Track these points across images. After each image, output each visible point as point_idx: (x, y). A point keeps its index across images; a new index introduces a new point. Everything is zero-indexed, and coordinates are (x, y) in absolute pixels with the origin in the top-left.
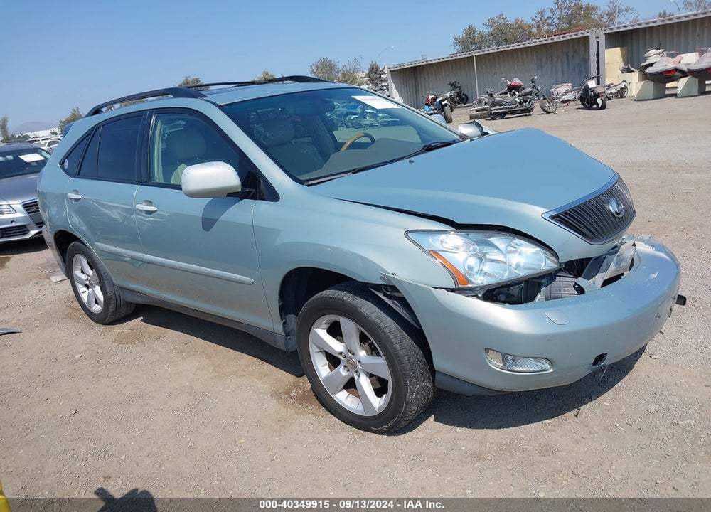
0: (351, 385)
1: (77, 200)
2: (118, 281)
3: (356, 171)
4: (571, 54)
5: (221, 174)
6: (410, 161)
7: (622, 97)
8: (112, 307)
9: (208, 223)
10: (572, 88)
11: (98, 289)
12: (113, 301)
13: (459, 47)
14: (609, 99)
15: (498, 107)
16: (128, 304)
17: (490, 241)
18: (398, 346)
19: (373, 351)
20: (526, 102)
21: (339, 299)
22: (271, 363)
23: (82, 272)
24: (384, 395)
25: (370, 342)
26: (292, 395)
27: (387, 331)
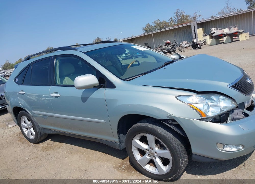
0: (152, 162)
1: (23, 94)
2: (41, 126)
3: (144, 74)
4: (185, 31)
5: (91, 79)
6: (165, 69)
7: (205, 44)
8: (39, 136)
9: (84, 99)
10: (188, 42)
11: (32, 129)
12: (39, 134)
13: (145, 31)
14: (202, 45)
15: (164, 51)
16: (45, 134)
17: (210, 98)
18: (175, 145)
19: (162, 147)
20: (173, 48)
21: (146, 127)
22: (109, 154)
23: (25, 123)
24: (168, 165)
25: (161, 144)
26: (123, 167)
27: (170, 139)
